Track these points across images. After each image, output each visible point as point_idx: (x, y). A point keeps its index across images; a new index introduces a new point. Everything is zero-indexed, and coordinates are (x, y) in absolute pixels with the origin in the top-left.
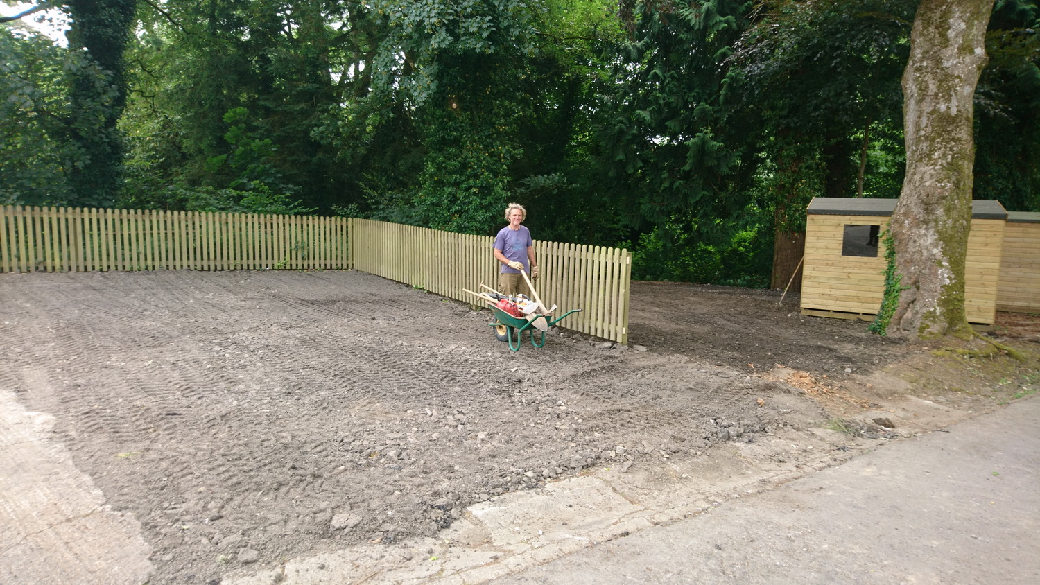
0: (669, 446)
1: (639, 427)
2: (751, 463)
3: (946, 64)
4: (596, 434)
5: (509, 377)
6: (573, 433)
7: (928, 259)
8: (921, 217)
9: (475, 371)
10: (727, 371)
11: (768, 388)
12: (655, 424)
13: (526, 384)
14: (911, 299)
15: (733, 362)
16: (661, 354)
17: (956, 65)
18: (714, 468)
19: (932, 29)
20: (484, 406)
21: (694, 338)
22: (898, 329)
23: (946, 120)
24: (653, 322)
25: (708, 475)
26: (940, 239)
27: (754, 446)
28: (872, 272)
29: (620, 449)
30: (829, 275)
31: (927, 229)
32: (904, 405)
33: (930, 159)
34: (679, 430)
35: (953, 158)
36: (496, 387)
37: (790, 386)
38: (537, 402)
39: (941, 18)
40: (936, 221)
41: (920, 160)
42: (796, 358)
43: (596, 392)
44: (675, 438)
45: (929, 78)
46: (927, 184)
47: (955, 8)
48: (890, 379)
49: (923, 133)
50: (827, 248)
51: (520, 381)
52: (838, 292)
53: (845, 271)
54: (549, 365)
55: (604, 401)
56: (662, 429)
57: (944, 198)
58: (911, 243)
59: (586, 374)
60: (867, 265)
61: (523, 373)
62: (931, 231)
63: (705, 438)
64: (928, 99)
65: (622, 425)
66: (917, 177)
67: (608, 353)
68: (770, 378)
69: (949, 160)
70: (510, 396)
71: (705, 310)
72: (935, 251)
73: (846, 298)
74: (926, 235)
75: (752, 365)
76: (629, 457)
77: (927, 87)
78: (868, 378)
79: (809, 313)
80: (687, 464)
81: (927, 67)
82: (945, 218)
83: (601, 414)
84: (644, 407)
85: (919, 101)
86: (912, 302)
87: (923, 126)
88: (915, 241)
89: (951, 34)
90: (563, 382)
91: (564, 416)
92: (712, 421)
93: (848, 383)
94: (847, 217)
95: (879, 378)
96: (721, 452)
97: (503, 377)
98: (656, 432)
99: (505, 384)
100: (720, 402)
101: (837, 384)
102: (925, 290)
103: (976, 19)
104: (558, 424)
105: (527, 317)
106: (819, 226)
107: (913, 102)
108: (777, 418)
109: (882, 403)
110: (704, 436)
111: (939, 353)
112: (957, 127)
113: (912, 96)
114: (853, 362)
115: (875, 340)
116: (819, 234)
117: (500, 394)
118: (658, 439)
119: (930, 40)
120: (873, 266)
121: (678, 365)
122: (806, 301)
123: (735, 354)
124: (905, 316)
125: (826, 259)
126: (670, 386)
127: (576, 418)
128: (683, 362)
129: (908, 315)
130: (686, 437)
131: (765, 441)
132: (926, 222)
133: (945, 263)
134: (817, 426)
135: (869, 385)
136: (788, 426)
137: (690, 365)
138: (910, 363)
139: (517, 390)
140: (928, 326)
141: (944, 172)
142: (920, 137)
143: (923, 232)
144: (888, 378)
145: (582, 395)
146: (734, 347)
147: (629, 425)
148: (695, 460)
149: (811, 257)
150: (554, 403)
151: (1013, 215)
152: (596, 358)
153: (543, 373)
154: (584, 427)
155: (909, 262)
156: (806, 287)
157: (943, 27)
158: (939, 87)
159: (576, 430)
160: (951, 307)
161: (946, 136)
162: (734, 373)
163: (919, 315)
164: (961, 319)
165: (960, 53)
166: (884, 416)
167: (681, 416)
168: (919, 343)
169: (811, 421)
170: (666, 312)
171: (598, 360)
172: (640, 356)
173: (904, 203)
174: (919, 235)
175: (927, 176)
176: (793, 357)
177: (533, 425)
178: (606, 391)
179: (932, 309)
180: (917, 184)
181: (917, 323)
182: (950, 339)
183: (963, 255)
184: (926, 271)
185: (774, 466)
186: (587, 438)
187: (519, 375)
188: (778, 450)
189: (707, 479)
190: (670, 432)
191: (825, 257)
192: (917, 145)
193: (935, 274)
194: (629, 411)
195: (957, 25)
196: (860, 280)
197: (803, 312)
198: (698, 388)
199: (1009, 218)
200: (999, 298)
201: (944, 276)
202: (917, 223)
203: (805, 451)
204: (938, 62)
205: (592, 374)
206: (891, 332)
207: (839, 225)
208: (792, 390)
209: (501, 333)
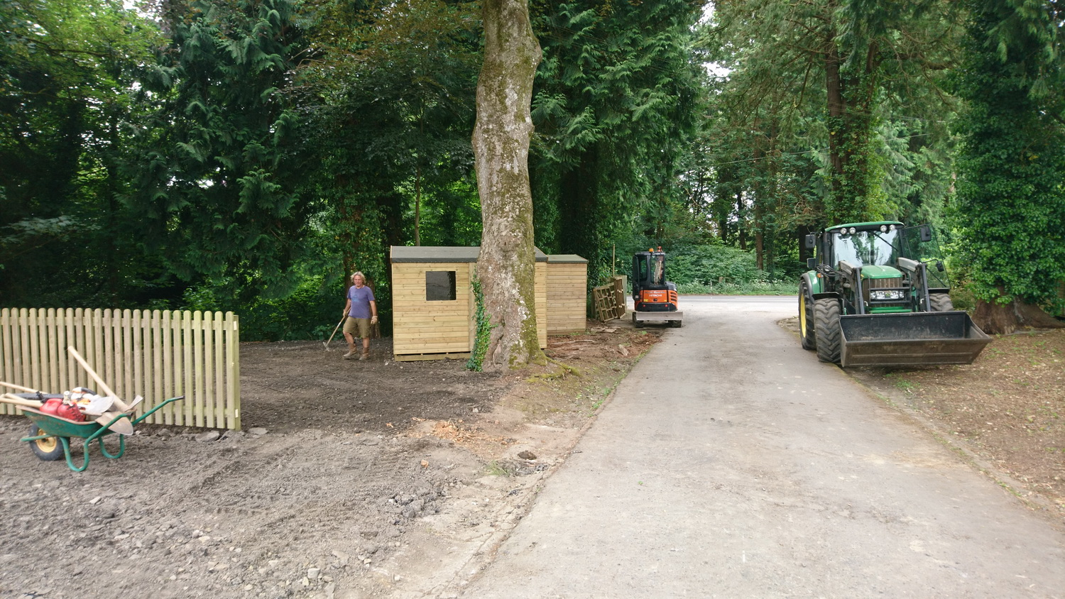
0: (365, 547)
1: (317, 535)
2: (449, 537)
3: (507, 129)
4: (271, 562)
5: (94, 514)
6: (239, 571)
7: (509, 299)
8: (501, 262)
9: (27, 518)
10: (370, 437)
11: (422, 446)
12: (335, 524)
13: (126, 518)
14: (500, 335)
15: (368, 425)
16: (287, 433)
17: (514, 130)
18: (419, 556)
19: (493, 96)
20: (77, 571)
21: (311, 406)
22: (492, 364)
23: (512, 178)
24: (250, 395)
25: (419, 568)
26: (517, 281)
27: (442, 516)
28: (453, 313)
29: (312, 572)
30: (417, 320)
31: (506, 273)
32: (528, 434)
33: (503, 212)
34: (364, 522)
35: (520, 211)
36: (83, 535)
37: (438, 439)
38: (160, 541)
39: (499, 87)
40: (512, 266)
41: (495, 213)
42: (426, 408)
43: (235, 503)
44: (366, 535)
45: (495, 139)
46: (504, 234)
47: (509, 81)
48: (509, 411)
49: (495, 189)
50: (413, 294)
51: (113, 516)
52: (427, 335)
53: (430, 315)
54: (147, 481)
55: (253, 512)
56: (345, 527)
57: (517, 245)
58: (495, 285)
59: (209, 482)
60: (449, 308)
61: (113, 501)
62: (510, 275)
63: (395, 524)
64: (496, 158)
65: (296, 539)
66: (494, 228)
67: (221, 446)
68: (416, 436)
69: (517, 213)
70: (111, 543)
71: (299, 370)
72: (514, 292)
73: (434, 341)
74: (506, 279)
75: (390, 424)
76: (326, 578)
77: (494, 148)
78: (492, 415)
79: (402, 359)
80: (392, 562)
81: (492, 129)
82: (518, 263)
83: (262, 532)
84: (309, 506)
85: (489, 160)
86: (501, 338)
87: (494, 183)
88: (498, 284)
89: (508, 102)
90: (181, 501)
91: (213, 549)
92: (391, 501)
93: (480, 424)
94: (428, 264)
95: (503, 412)
96: (417, 534)
97: (86, 517)
98: (340, 535)
99: (92, 527)
100: (385, 476)
101: (474, 427)
102: (510, 326)
103: (524, 92)
104: (211, 565)
105: (99, 420)
106: (404, 274)
107: (483, 160)
108: (446, 477)
109: (514, 437)
110: (394, 522)
111: (531, 380)
112: (520, 184)
113: (483, 155)
114: (476, 402)
115: (476, 376)
116: (405, 282)
117: (93, 545)
118: (345, 542)
119: (493, 105)
120: (454, 308)
121: (316, 443)
122: (398, 348)
123: (367, 415)
124: (496, 352)
125: (413, 306)
126: (323, 470)
127: (231, 549)
128: (318, 437)
129: (498, 350)
130: (375, 529)
131: (448, 506)
132: (505, 267)
133: (522, 302)
134: (481, 475)
135: (497, 421)
136: (459, 483)
137: (328, 439)
138: (515, 393)
139: (118, 531)
140: (516, 358)
141: (515, 224)
142: (493, 192)
143: (503, 275)
144: (506, 411)
145: (219, 511)
146: (361, 408)
147: (305, 535)
148: (397, 554)
149: (399, 304)
150: (187, 534)
151: (551, 257)
152: (209, 456)
153: (144, 495)
154: (252, 558)
155: (494, 303)
156: (398, 333)
157: (502, 96)
158: (504, 149)
159: (243, 566)
160: (530, 339)
161: (512, 192)
162: (378, 437)
163: (508, 349)
164: (537, 348)
165: (516, 120)
166: (523, 449)
167: (354, 504)
168: (512, 374)
169: (474, 471)
170: (259, 380)
171: (214, 458)
172: (265, 442)
173: (487, 251)
174: (501, 279)
175: (502, 227)
176: (423, 407)
177: (173, 577)
178: (249, 499)
179: (517, 343)
180: (495, 234)
181: (507, 356)
182: (532, 367)
183: (533, 293)
184: (509, 310)
185: (470, 533)
186: (262, 571)
187: (109, 505)
188: (464, 512)
189: (420, 573)
190: (356, 528)
191: (412, 303)
192: (491, 199)
193: (516, 311)
194: (293, 517)
195: (512, 96)
196: (444, 322)
197: (397, 359)
198: (353, 465)
199: (549, 260)
200: (548, 325)
201: (522, 312)
202: (499, 268)
203: (486, 505)
204: (501, 126)
205: (216, 479)
206: (487, 367)
207: (421, 272)
208: (442, 442)
209: (47, 449)
